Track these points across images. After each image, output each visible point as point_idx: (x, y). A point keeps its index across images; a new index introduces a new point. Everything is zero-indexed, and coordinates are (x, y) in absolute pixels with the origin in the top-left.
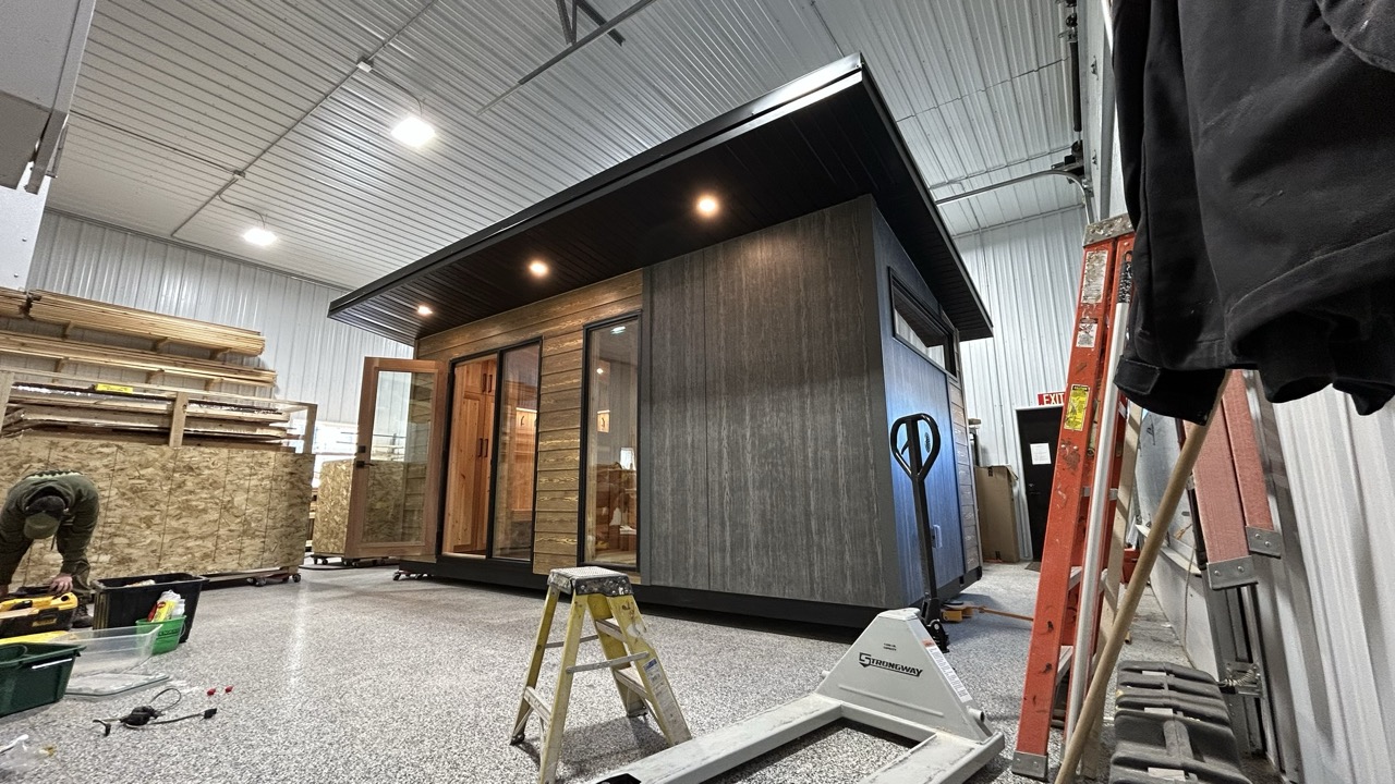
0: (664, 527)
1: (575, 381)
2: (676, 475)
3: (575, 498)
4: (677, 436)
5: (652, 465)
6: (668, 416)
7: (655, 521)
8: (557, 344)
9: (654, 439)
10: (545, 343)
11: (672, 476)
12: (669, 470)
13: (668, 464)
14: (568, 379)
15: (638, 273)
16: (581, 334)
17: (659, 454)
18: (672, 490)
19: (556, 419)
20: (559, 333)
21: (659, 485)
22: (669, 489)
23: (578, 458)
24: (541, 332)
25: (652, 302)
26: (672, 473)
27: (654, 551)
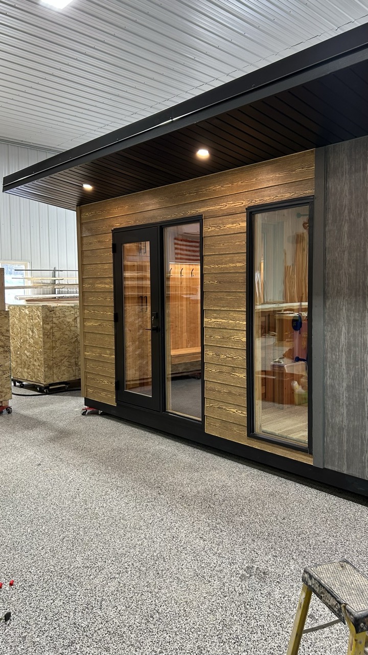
0: (338, 420)
1: (238, 265)
2: (352, 373)
3: (243, 375)
4: (354, 335)
5: (325, 359)
6: (344, 312)
7: (329, 412)
8: (218, 226)
9: (328, 335)
10: (206, 223)
11: (348, 373)
12: (344, 367)
13: (344, 361)
14: (232, 261)
15: (309, 155)
16: (244, 217)
17: (333, 349)
18: (348, 386)
19: (221, 299)
20: (221, 213)
21: (333, 379)
22: (345, 385)
23: (244, 339)
24: (201, 210)
25: (326, 188)
26: (348, 371)
27: (328, 440)
